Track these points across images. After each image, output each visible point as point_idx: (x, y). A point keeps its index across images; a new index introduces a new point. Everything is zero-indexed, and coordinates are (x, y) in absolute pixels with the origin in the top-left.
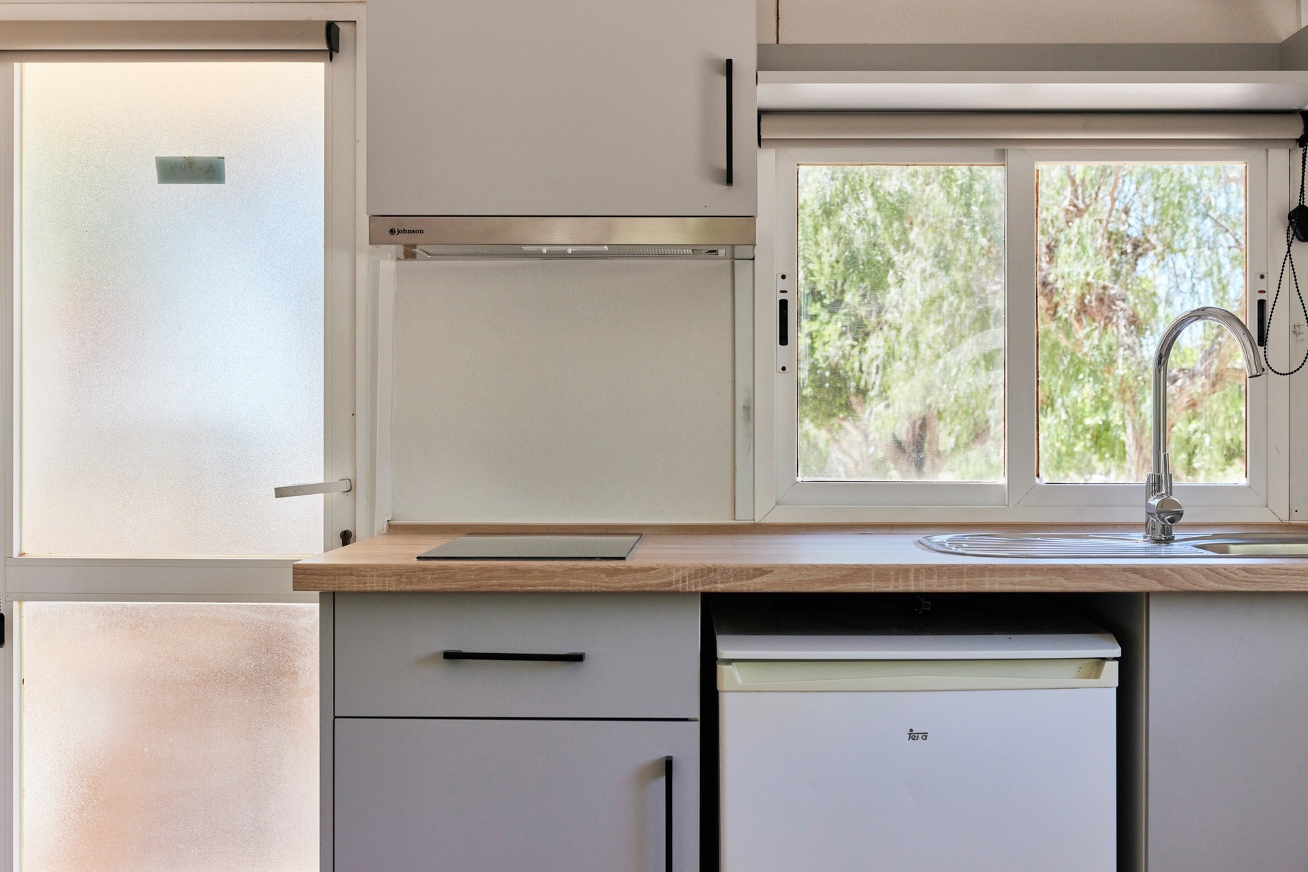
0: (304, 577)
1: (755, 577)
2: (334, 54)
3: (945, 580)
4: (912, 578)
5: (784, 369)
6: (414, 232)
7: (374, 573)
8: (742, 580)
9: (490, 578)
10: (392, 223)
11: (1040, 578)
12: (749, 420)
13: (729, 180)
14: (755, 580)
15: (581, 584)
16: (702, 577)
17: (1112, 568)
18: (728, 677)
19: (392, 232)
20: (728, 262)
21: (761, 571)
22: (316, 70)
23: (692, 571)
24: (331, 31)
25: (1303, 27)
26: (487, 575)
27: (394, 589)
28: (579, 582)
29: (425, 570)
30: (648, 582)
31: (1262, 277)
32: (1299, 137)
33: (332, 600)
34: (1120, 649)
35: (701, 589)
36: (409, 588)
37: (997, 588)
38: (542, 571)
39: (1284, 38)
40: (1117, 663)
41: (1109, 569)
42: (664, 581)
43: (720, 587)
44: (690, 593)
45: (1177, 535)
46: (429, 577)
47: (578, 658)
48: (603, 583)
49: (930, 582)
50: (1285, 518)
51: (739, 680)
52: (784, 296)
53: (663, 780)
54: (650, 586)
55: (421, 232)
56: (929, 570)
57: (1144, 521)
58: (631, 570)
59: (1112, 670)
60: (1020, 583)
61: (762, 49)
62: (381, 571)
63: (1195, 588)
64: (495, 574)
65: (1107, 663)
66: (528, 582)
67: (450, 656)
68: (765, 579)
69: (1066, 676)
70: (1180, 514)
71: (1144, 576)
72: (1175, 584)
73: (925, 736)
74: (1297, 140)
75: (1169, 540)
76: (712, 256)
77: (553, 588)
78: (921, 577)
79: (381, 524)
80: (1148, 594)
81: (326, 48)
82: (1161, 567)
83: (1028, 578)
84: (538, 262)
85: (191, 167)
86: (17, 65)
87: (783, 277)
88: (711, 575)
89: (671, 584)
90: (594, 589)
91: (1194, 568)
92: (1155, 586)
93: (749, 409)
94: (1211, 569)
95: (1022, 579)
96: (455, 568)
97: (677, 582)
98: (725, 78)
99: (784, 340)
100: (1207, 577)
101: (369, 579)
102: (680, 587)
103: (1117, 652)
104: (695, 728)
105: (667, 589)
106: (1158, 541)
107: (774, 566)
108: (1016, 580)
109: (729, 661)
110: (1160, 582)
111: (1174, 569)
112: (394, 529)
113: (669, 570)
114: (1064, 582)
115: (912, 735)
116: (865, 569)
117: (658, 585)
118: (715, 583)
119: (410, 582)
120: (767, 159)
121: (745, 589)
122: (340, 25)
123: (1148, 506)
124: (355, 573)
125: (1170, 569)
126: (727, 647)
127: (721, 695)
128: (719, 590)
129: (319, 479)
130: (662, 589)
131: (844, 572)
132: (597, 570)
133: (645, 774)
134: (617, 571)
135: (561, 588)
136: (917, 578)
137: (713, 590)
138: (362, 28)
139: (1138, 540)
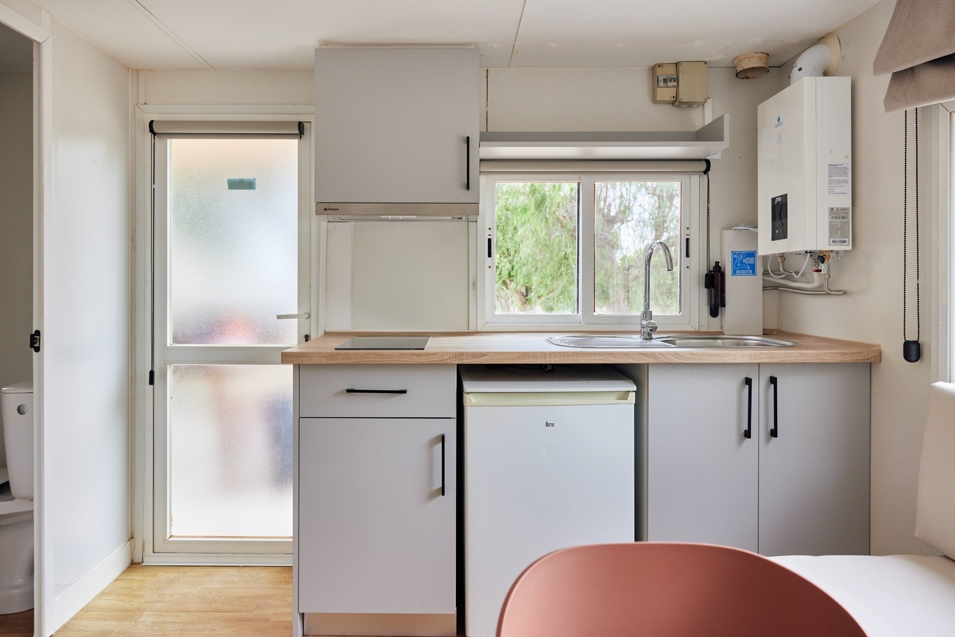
0: (286, 357)
1: (480, 357)
2: (302, 135)
3: (562, 358)
4: (548, 358)
5: (490, 267)
6: (335, 209)
7: (317, 356)
8: (475, 358)
9: (366, 358)
10: (326, 206)
11: (603, 357)
12: (475, 288)
13: (468, 188)
14: (480, 359)
15: (406, 360)
16: (458, 357)
17: (633, 353)
18: (469, 400)
19: (325, 209)
20: (466, 223)
21: (483, 355)
22: (294, 142)
23: (454, 355)
24: (301, 125)
25: (706, 124)
26: (365, 357)
27: (325, 363)
28: (405, 359)
29: (338, 354)
30: (435, 359)
31: (688, 229)
32: (704, 170)
33: (298, 368)
34: (636, 387)
35: (457, 362)
36: (331, 362)
37: (584, 362)
38: (389, 355)
39: (698, 129)
40: (635, 393)
41: (632, 354)
42: (441, 359)
43: (465, 362)
44: (453, 364)
45: (654, 336)
46: (340, 358)
47: (404, 392)
48: (415, 360)
49: (555, 359)
50: (697, 329)
51: (473, 401)
52: (490, 237)
53: (441, 444)
54: (436, 361)
55: (338, 209)
56: (555, 354)
57: (640, 330)
58: (427, 354)
59: (632, 397)
60: (594, 360)
61: (481, 134)
62: (320, 355)
63: (669, 362)
64: (369, 356)
65: (631, 393)
66: (383, 360)
67: (349, 391)
68: (485, 358)
69: (612, 399)
70: (656, 328)
71: (647, 356)
72: (660, 360)
73: (553, 425)
74: (704, 172)
75: (651, 338)
76: (460, 220)
77: (393, 362)
78: (552, 357)
79: (321, 332)
80: (648, 364)
81: (298, 133)
82: (655, 353)
83: (597, 357)
84: (387, 223)
85: (242, 183)
86: (169, 140)
87: (490, 229)
88: (462, 356)
89: (444, 360)
90: (411, 362)
91: (669, 353)
92: (651, 361)
93: (475, 284)
94: (676, 353)
95: (596, 358)
96: (351, 354)
97: (447, 360)
98: (466, 145)
99: (490, 255)
100: (674, 356)
101: (314, 358)
102: (448, 362)
103: (635, 388)
104: (454, 421)
105: (443, 362)
106: (646, 339)
107: (488, 352)
108: (592, 358)
109: (469, 393)
110: (654, 359)
111: (660, 353)
112: (327, 334)
113: (443, 354)
114: (613, 359)
115: (547, 425)
116: (528, 354)
117: (439, 361)
118: (463, 360)
119: (332, 360)
120: (483, 179)
121: (476, 363)
122: (304, 123)
123: (641, 324)
124: (308, 356)
125: (658, 353)
126: (469, 386)
127: (465, 407)
128: (465, 363)
129: (296, 313)
130: (441, 363)
131: (519, 355)
132: (412, 354)
133: (433, 442)
134: (421, 355)
135: (397, 362)
136: (550, 358)
137: (462, 363)
138: (313, 124)
139: (637, 339)
